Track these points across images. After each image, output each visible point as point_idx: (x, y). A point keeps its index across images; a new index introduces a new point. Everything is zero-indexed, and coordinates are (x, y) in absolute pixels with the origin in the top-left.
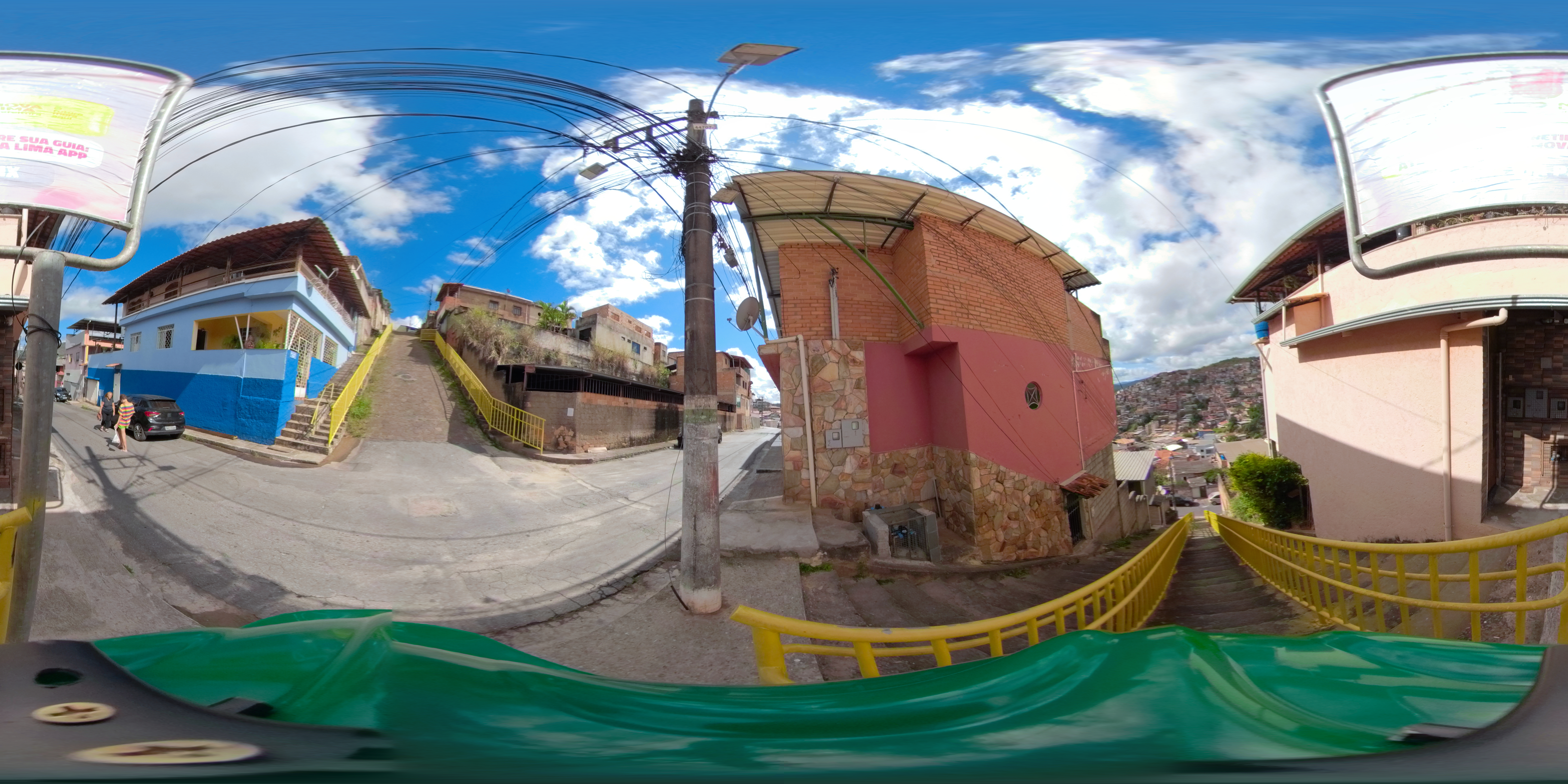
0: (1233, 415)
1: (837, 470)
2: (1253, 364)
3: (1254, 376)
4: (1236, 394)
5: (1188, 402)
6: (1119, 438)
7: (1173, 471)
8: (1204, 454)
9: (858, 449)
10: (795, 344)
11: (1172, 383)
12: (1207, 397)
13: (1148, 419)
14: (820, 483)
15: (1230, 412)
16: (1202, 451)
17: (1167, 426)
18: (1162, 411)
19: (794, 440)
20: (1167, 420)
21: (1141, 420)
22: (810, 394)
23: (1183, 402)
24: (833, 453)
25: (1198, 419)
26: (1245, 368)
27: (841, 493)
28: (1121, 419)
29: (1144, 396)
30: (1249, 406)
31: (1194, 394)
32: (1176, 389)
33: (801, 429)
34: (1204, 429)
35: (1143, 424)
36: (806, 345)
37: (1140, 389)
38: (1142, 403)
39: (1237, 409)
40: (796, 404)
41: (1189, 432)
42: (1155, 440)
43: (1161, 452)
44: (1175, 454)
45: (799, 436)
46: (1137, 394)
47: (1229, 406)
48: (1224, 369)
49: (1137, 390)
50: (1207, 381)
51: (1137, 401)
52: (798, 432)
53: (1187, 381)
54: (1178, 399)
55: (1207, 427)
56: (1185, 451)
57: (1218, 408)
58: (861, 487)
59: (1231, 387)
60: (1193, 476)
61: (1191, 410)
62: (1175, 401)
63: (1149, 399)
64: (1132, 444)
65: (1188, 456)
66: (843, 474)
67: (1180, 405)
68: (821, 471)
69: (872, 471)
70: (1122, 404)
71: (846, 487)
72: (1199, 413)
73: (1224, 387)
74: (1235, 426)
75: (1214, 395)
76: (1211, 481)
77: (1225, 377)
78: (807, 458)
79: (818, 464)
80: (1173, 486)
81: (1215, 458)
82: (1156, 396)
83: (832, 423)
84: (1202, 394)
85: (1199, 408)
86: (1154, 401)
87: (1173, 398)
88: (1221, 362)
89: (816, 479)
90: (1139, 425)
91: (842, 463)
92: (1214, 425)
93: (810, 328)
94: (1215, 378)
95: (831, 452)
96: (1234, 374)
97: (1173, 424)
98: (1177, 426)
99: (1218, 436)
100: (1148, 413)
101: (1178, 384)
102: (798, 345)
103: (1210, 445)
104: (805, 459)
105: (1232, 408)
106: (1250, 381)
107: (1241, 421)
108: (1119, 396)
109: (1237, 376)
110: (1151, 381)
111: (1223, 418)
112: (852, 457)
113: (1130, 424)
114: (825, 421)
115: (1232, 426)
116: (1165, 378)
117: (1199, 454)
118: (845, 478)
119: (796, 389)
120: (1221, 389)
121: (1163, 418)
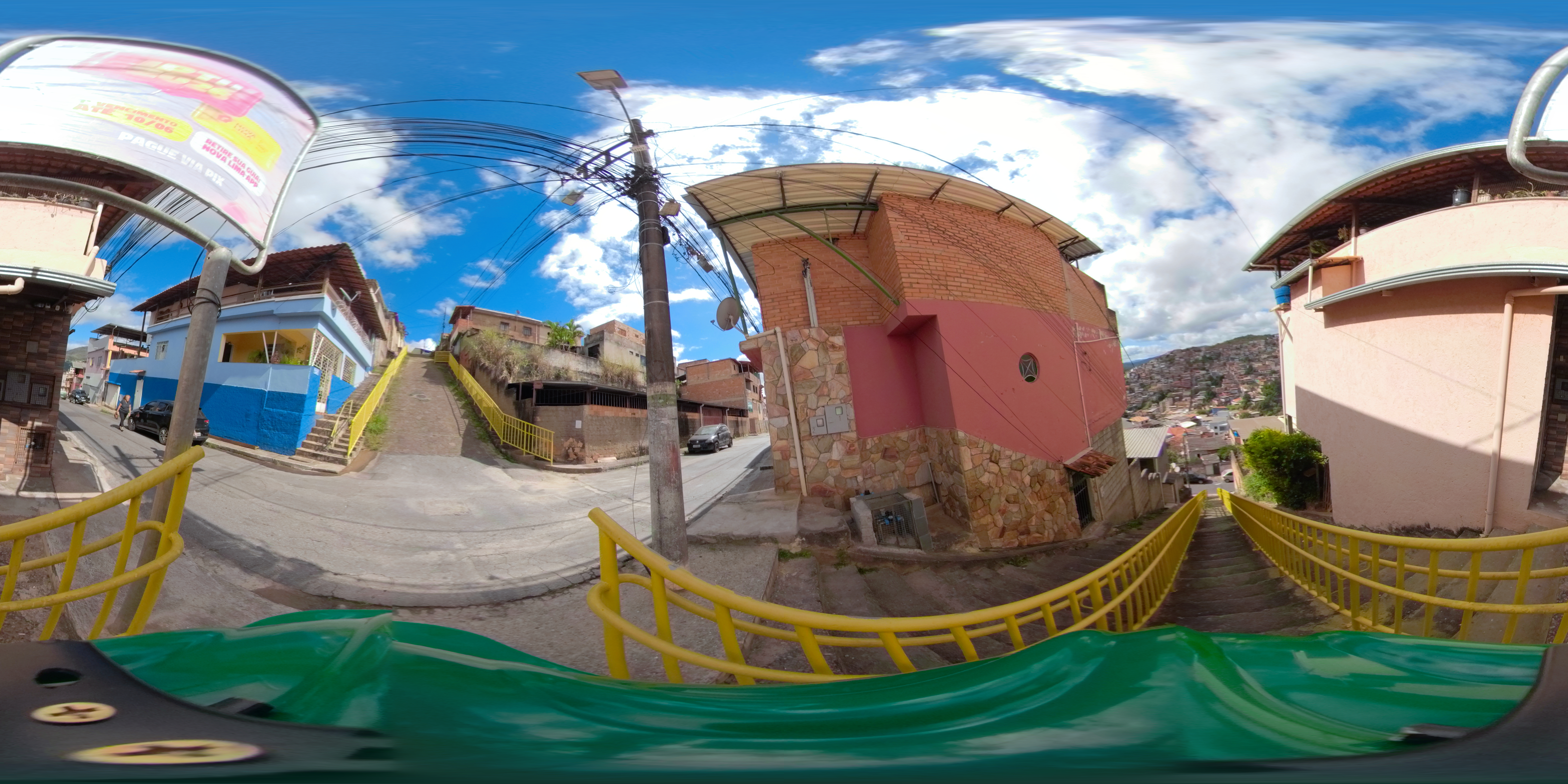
0: (1246, 392)
1: (824, 457)
2: (1269, 341)
3: (1269, 353)
4: (1251, 371)
5: (1202, 379)
6: (1134, 416)
7: (1187, 447)
8: (1218, 431)
9: (844, 434)
10: (774, 336)
11: (1185, 360)
12: (1221, 374)
13: (1162, 396)
14: (808, 471)
15: (1244, 389)
16: (1216, 428)
17: (1181, 403)
18: (1176, 389)
19: (780, 429)
20: (1181, 397)
21: (1154, 398)
22: (792, 383)
23: (1197, 379)
24: (819, 440)
25: (1212, 396)
26: (1260, 345)
27: (831, 481)
28: (1135, 397)
29: (1158, 374)
30: (1263, 383)
31: (1208, 371)
32: (1190, 366)
33: (786, 418)
34: (1218, 406)
35: (1157, 402)
36: (784, 336)
37: (1154, 367)
38: (1156, 381)
39: (1251, 386)
40: (780, 395)
41: (1203, 408)
42: (1169, 417)
43: (1175, 429)
44: (1189, 431)
45: (785, 425)
46: (1151, 372)
47: (1243, 383)
48: (1238, 346)
49: (1150, 367)
50: (1221, 357)
51: (1151, 378)
52: (783, 422)
53: (1200, 358)
54: (1191, 376)
55: (1220, 404)
56: (1198, 428)
57: (1232, 385)
58: (850, 474)
59: (1245, 364)
60: (1207, 453)
61: (1205, 387)
62: (1189, 378)
63: (1163, 376)
64: (1147, 421)
65: (1201, 433)
66: (830, 461)
67: (1194, 382)
68: (808, 459)
69: (861, 456)
70: (1136, 382)
71: (835, 475)
72: (1213, 390)
73: (1238, 364)
74: (1248, 403)
75: (1228, 372)
76: (1224, 458)
77: (1239, 354)
78: (794, 447)
79: (806, 452)
80: (1187, 463)
81: (1228, 435)
82: (1169, 373)
83: (815, 410)
84: (1216, 371)
85: (1213, 385)
86: (1167, 378)
87: (1187, 375)
88: (1235, 339)
89: (805, 468)
90: (1153, 402)
91: (829, 449)
92: (1228, 402)
93: (789, 320)
94: (1230, 355)
95: (817, 439)
96: (1249, 351)
97: (1186, 401)
98: (1191, 403)
99: (1231, 413)
100: (1161, 391)
101: (1191, 361)
102: (777, 337)
103: (1224, 422)
104: (792, 448)
105: (1246, 385)
106: (1265, 358)
107: (1254, 398)
108: (1133, 374)
109: (1252, 354)
110: (1164, 358)
111: (1237, 395)
112: (838, 443)
113: (1144, 402)
114: (808, 408)
115: (1246, 404)
116: (1179, 355)
117: (1212, 431)
118: (833, 464)
119: (778, 380)
120: (1236, 366)
121: (1177, 396)
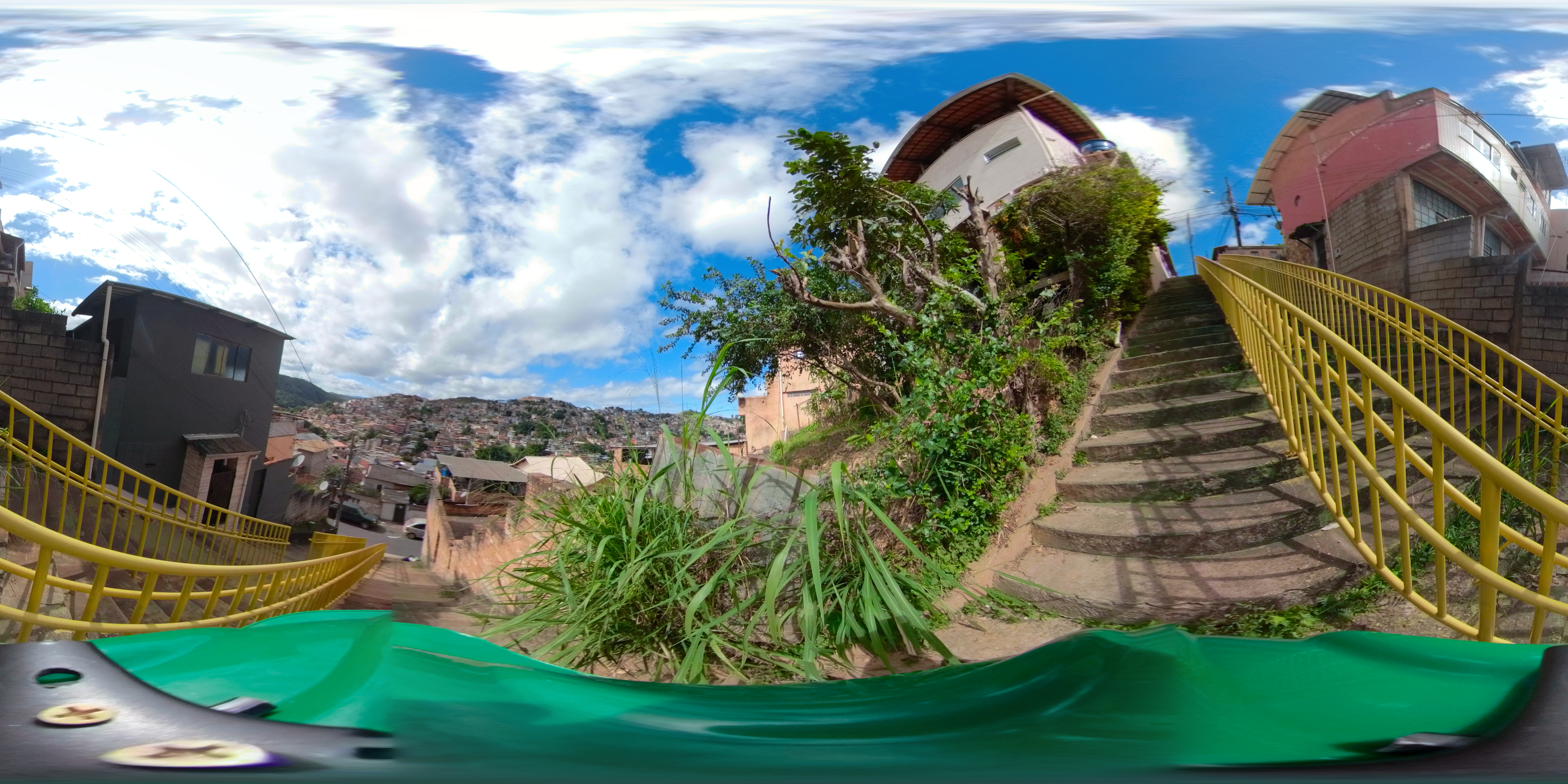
0: (460, 451)
3: (489, 418)
4: (468, 432)
5: (417, 428)
15: (457, 448)
17: (389, 447)
18: (387, 431)
23: (411, 427)
26: (481, 408)
28: (344, 427)
30: (478, 446)
31: (424, 422)
32: (408, 413)
38: (370, 418)
39: (466, 447)
42: (371, 455)
47: (458, 442)
50: (442, 413)
53: (420, 408)
54: (406, 423)
57: (446, 441)
59: (464, 423)
61: (418, 437)
62: (404, 425)
63: (378, 416)
67: (408, 430)
72: (425, 442)
73: (456, 422)
75: (445, 428)
77: (459, 413)
82: (386, 415)
84: (433, 424)
86: (382, 419)
94: (450, 412)
96: (470, 412)
97: (395, 446)
98: (400, 449)
101: (410, 409)
105: (460, 445)
106: (484, 422)
108: (349, 406)
109: (472, 415)
111: (449, 452)
120: (453, 423)
121: (386, 438)
